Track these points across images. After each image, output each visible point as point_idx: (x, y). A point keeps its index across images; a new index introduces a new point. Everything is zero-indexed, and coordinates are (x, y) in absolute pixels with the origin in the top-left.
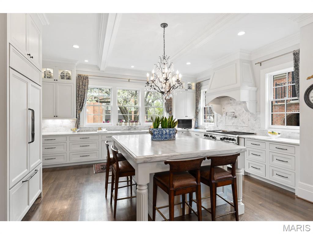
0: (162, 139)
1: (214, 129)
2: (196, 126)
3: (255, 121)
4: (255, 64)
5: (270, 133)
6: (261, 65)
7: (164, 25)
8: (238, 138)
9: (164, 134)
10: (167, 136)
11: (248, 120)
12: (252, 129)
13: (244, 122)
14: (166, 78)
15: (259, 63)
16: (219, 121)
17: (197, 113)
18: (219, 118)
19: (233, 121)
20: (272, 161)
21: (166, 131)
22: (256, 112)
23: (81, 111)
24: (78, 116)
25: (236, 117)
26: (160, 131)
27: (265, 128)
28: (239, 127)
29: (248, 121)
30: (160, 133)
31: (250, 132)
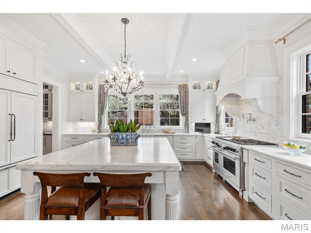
0: (118, 144)
1: (233, 134)
2: (216, 131)
3: (276, 126)
4: (276, 43)
5: (285, 145)
6: (285, 43)
7: (125, 21)
8: (242, 149)
9: (120, 138)
10: (124, 141)
11: (269, 125)
12: (273, 138)
13: (263, 128)
14: (129, 78)
15: (280, 40)
16: (237, 125)
17: (218, 116)
18: (237, 121)
19: (251, 126)
20: (280, 192)
21: (122, 135)
22: (279, 113)
23: (102, 115)
24: (99, 119)
25: (254, 121)
26: (116, 135)
27: (289, 137)
28: (258, 134)
29: (267, 125)
30: (116, 138)
31: (271, 141)
